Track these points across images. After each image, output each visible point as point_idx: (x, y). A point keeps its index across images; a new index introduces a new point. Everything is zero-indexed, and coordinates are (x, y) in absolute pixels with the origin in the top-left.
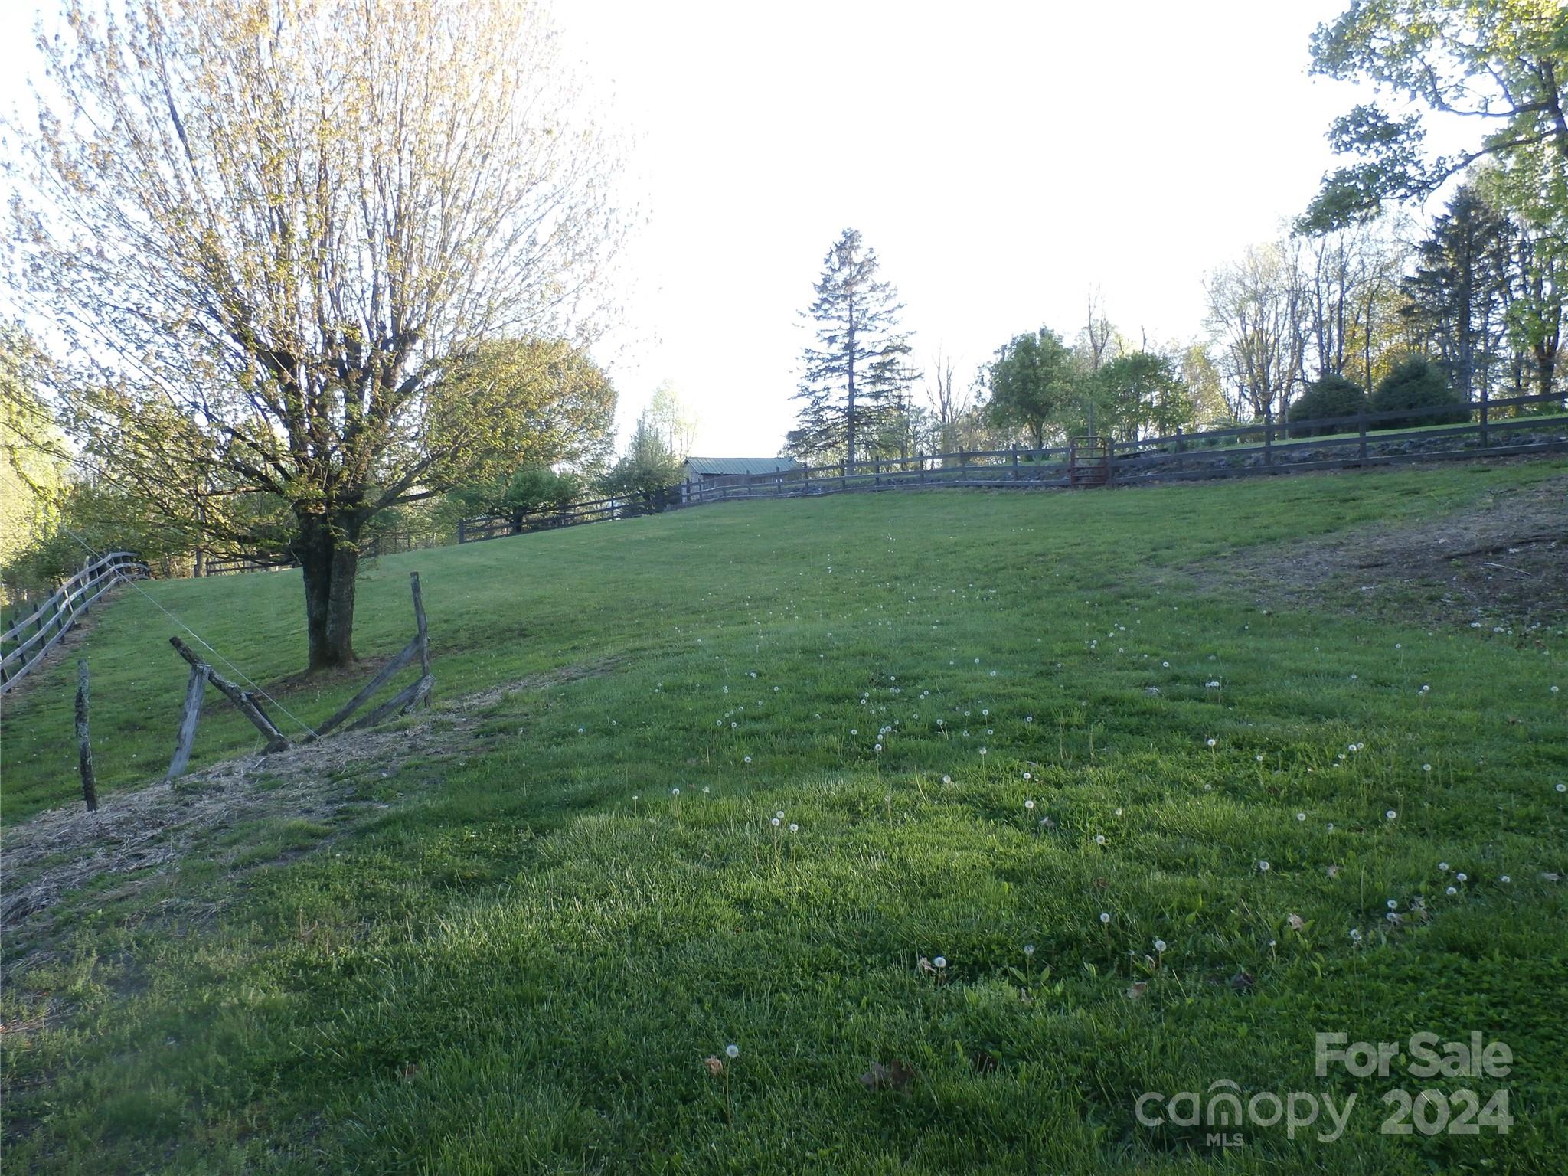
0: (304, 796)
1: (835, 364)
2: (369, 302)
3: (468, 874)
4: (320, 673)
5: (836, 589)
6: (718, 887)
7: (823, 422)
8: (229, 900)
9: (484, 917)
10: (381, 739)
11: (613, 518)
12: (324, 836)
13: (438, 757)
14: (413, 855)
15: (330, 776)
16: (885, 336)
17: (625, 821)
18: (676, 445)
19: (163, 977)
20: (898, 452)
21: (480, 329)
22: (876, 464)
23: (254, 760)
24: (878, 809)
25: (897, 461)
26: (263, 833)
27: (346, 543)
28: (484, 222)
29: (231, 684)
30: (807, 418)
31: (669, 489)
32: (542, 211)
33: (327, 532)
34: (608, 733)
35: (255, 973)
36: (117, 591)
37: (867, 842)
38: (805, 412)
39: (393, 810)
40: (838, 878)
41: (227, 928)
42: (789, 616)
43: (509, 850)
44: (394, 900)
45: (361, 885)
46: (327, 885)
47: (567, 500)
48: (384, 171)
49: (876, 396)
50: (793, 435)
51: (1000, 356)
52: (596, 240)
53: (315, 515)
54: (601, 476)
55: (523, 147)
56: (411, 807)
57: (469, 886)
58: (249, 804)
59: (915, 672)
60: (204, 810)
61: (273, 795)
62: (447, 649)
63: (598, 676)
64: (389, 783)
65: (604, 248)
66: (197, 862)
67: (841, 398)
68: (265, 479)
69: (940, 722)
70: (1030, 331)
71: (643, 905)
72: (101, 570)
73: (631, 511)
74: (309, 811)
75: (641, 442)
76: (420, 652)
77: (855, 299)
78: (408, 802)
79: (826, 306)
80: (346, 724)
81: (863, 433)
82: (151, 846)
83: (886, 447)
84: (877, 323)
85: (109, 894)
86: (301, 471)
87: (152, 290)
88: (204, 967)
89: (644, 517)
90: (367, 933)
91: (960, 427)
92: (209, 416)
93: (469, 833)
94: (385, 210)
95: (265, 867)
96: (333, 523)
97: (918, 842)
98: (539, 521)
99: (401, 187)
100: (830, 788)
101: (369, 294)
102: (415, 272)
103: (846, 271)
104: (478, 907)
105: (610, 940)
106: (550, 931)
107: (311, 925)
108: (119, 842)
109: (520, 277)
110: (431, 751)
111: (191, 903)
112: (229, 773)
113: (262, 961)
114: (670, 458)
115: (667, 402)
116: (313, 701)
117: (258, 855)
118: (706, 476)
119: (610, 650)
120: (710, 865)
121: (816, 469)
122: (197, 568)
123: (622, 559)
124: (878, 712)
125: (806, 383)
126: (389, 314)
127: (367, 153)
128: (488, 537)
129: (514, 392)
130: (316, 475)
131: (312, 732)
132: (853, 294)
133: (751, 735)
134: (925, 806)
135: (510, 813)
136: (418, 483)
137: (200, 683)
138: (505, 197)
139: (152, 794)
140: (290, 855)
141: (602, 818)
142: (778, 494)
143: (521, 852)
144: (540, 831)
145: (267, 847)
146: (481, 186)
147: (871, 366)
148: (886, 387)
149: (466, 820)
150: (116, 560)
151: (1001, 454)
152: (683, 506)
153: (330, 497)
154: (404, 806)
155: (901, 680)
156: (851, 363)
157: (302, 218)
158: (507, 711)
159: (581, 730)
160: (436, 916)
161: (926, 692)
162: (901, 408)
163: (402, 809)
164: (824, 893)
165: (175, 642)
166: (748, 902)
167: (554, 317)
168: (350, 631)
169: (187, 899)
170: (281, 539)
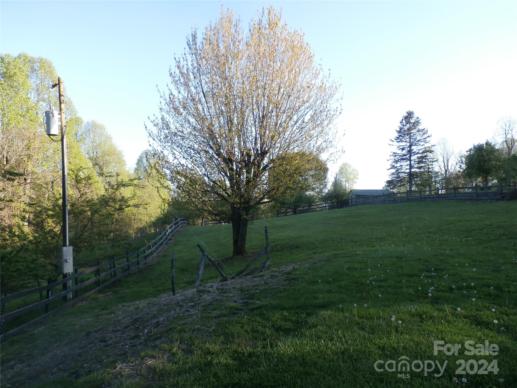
0: (234, 296)
1: (404, 157)
2: (254, 142)
3: (286, 327)
4: (236, 257)
5: (407, 236)
6: (372, 341)
7: (400, 177)
8: (214, 328)
9: (292, 342)
10: (255, 279)
11: (326, 209)
12: (241, 310)
13: (274, 287)
14: (268, 319)
15: (241, 290)
16: (423, 147)
17: (337, 314)
18: (347, 185)
19: (197, 351)
20: (428, 187)
21: (286, 150)
22: (420, 192)
23: (219, 283)
24: (431, 318)
25: (427, 191)
26: (223, 307)
27: (245, 216)
28: (289, 116)
29: (213, 259)
30: (394, 176)
31: (345, 200)
32: (306, 112)
33: (239, 213)
34: (329, 283)
35: (223, 353)
36: (181, 229)
37: (427, 330)
38: (393, 174)
39: (261, 303)
40: (417, 342)
41: (214, 337)
42: (389, 245)
43: (298, 320)
44: (263, 333)
45: (253, 327)
46: (243, 326)
47: (311, 203)
48: (259, 103)
49: (420, 168)
50: (388, 182)
51: (469, 153)
52: (323, 120)
53: (237, 207)
54: (322, 196)
55: (301, 92)
56: (267, 303)
57: (287, 332)
58: (218, 297)
59: (441, 267)
60: (205, 298)
61: (225, 295)
62: (274, 251)
63: (324, 263)
64: (259, 294)
65: (325, 123)
66: (205, 315)
67: (407, 169)
68: (223, 196)
69: (454, 287)
70: (481, 143)
71: (345, 345)
72: (177, 223)
73: (331, 207)
74: (236, 301)
75: (336, 184)
76: (267, 252)
77: (411, 135)
78: (266, 301)
79: (401, 138)
80: (244, 274)
81: (415, 181)
82: (191, 308)
83: (423, 186)
84: (420, 143)
85: (181, 322)
86: (233, 194)
87: (195, 141)
88: (208, 349)
89: (337, 209)
90: (255, 344)
91: (452, 178)
92: (208, 178)
93: (286, 313)
94: (259, 115)
95: (224, 319)
96: (242, 210)
97: (449, 332)
98: (302, 210)
99: (264, 107)
100: (411, 308)
101: (254, 140)
102: (267, 133)
103: (408, 125)
104: (290, 339)
105: (334, 356)
106: (314, 350)
107: (239, 339)
108: (183, 306)
109: (299, 133)
110: (271, 284)
111: (203, 327)
112: (212, 287)
113: (225, 349)
114: (345, 190)
115: (344, 171)
116: (234, 266)
117: (222, 314)
118: (358, 196)
119: (326, 254)
120: (369, 333)
121: (397, 194)
122: (202, 223)
123: (330, 223)
124: (428, 281)
125: (394, 164)
126: (259, 146)
127: (255, 98)
128: (286, 215)
129: (297, 169)
130: (237, 195)
131: (234, 275)
132: (411, 133)
133: (380, 287)
134: (450, 318)
135: (298, 308)
136: (266, 198)
137: (205, 259)
138: (295, 108)
139: (191, 292)
140: (231, 315)
141: (329, 312)
142: (384, 202)
143: (302, 321)
144: (308, 315)
145: (225, 312)
146: (288, 106)
147: (418, 158)
148: (423, 165)
149: (284, 309)
150: (181, 220)
151: (469, 188)
152: (350, 206)
153: (241, 202)
154: (265, 302)
155: (436, 270)
156: (410, 157)
157: (236, 118)
158: (294, 273)
159: (320, 281)
160: (277, 341)
161: (447, 275)
162: (429, 172)
163: (264, 303)
164: (413, 347)
165: (198, 246)
166: (384, 347)
167: (310, 145)
168: (245, 244)
169: (202, 326)
170: (226, 215)
